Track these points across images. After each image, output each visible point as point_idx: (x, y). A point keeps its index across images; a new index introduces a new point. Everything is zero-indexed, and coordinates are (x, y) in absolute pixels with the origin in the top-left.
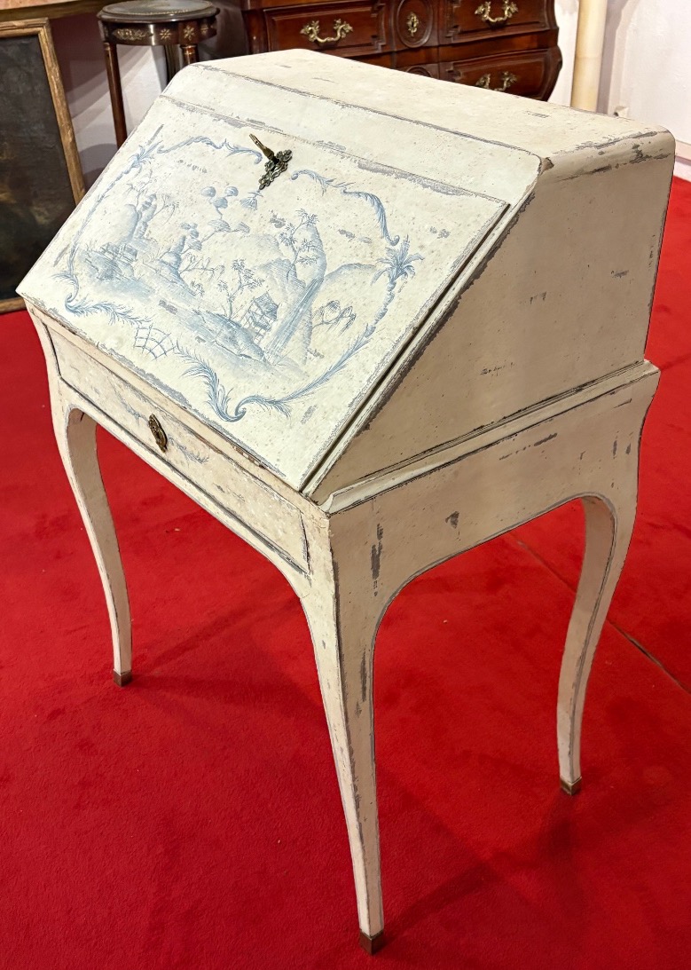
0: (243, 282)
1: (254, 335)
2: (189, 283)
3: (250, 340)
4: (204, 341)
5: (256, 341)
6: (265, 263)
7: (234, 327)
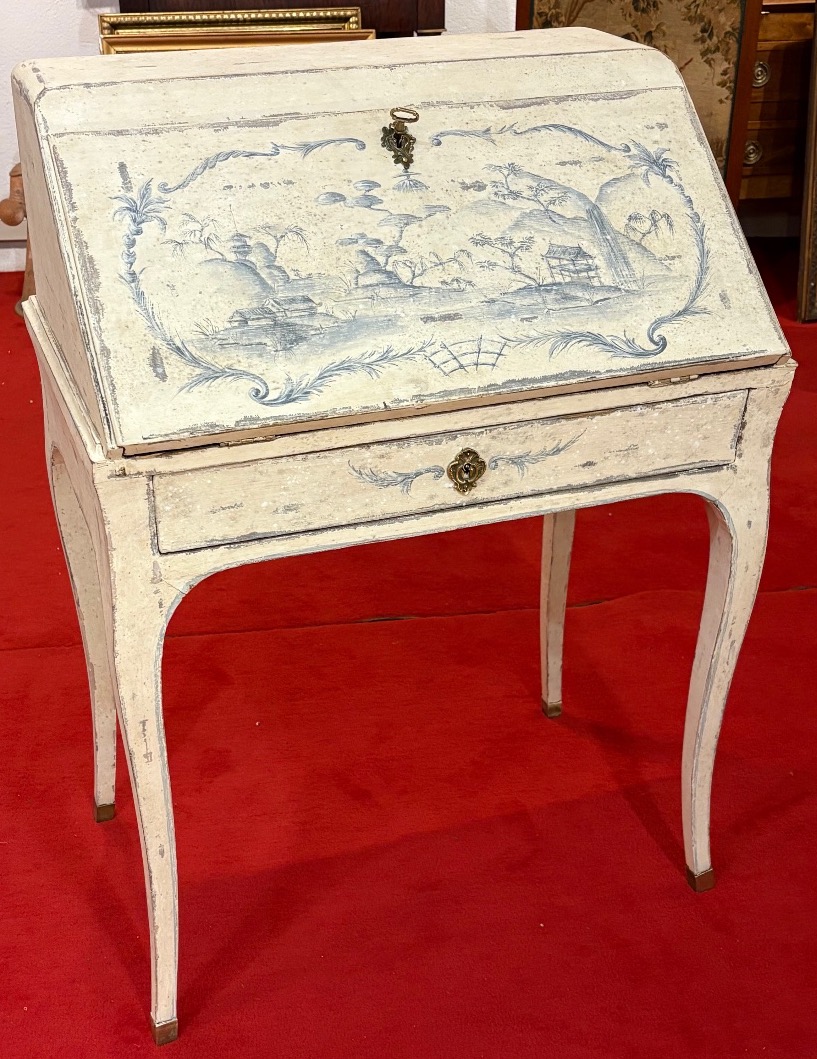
0: (509, 250)
1: (587, 281)
2: (440, 285)
3: (587, 287)
4: (536, 318)
5: (596, 283)
6: (511, 224)
7: (555, 288)
